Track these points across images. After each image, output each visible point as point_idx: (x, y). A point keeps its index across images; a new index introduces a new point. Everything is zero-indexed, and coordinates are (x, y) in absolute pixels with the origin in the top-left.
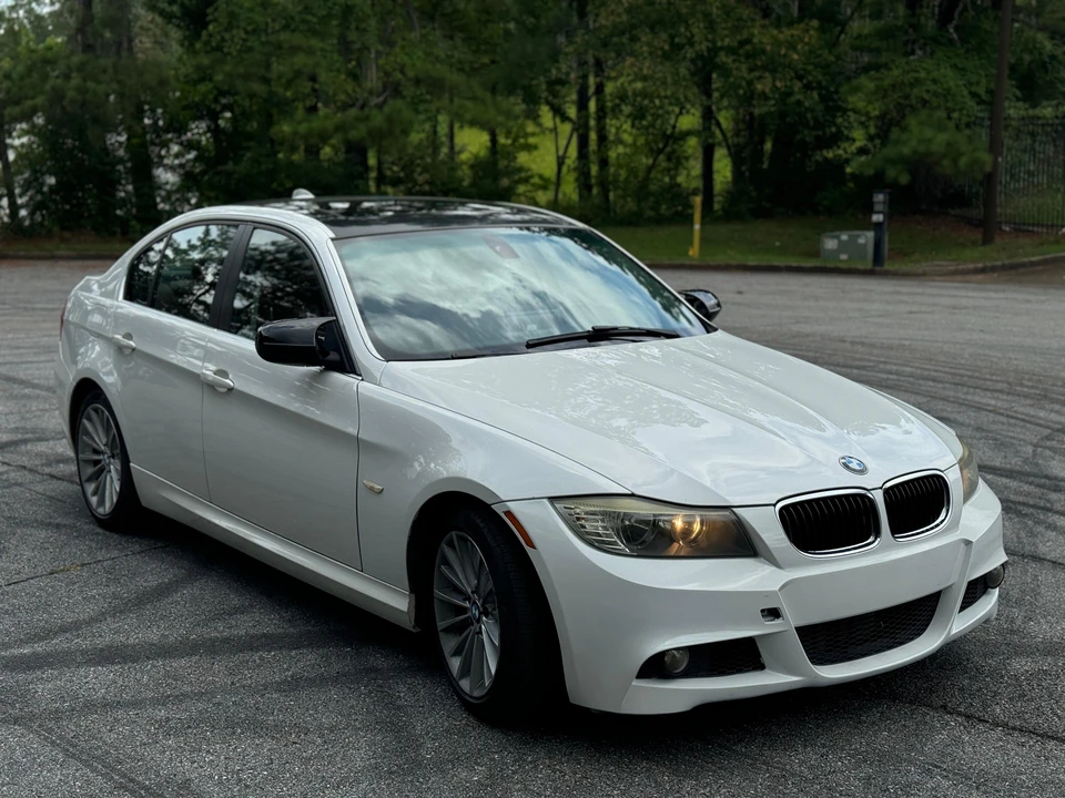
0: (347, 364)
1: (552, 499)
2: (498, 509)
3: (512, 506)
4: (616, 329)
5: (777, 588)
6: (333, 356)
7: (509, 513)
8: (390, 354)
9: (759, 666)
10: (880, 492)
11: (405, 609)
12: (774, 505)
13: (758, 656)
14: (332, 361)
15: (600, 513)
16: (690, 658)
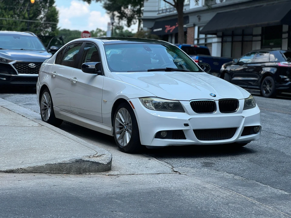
0: (102, 73)
1: (140, 98)
2: (128, 101)
3: (131, 100)
5: (188, 119)
6: (99, 71)
7: (130, 102)
8: (112, 70)
9: (185, 138)
10: (218, 101)
12: (190, 101)
13: (184, 136)
14: (99, 73)
15: (150, 101)
16: (167, 134)
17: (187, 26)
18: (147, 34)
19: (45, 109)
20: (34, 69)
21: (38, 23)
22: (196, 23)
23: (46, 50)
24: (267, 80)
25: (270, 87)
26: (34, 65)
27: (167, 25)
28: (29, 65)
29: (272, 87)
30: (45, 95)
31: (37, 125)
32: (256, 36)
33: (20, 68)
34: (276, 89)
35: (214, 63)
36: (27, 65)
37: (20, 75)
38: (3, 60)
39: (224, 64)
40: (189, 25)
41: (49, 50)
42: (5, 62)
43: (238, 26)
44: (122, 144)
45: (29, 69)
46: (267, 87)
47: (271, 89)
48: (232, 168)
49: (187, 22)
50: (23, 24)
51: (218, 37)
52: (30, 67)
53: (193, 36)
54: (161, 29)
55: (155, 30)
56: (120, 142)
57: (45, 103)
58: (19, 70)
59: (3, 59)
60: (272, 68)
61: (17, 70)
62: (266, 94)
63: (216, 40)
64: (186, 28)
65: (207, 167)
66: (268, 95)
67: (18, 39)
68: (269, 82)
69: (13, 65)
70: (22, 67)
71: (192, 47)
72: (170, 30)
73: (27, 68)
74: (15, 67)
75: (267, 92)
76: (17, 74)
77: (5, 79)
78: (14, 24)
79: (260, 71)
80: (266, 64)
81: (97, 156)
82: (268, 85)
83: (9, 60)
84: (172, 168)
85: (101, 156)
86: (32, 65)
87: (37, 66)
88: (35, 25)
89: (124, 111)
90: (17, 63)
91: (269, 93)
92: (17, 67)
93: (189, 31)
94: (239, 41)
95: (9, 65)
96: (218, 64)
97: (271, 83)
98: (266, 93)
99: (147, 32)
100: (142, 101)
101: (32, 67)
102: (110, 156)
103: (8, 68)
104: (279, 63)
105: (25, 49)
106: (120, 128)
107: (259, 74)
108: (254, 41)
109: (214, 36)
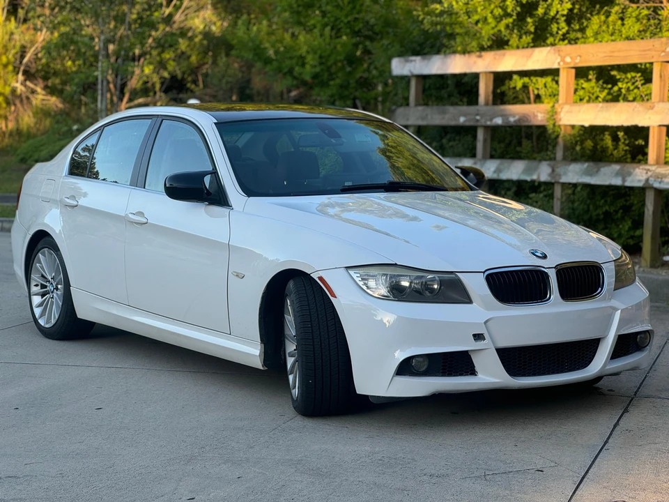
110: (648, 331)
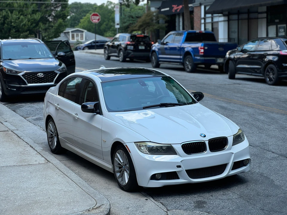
0: (101, 113)
1: (135, 142)
2: (124, 145)
3: (127, 144)
4: (167, 103)
5: (180, 161)
6: (98, 111)
7: (126, 145)
8: (110, 110)
9: (178, 178)
11: (111, 168)
12: (181, 144)
13: (178, 176)
14: (98, 112)
15: (144, 145)
16: (162, 175)
17: (193, 5)
18: (155, 14)
19: (52, 137)
20: (43, 78)
21: (48, 4)
22: (202, 3)
23: (53, 57)
24: (270, 68)
25: (273, 74)
26: (42, 74)
27: (174, 5)
28: (38, 74)
29: (275, 74)
30: (51, 124)
31: (44, 162)
32: (262, 13)
33: (29, 79)
34: (279, 76)
35: (219, 49)
36: (36, 75)
37: (29, 85)
38: (12, 72)
39: (229, 51)
40: (195, 5)
41: (57, 56)
42: (14, 73)
43: (243, 5)
44: (121, 183)
45: (38, 79)
46: (270, 75)
47: (274, 77)
48: (223, 208)
49: (193, 1)
50: (34, 5)
51: (224, 15)
52: (38, 76)
53: (199, 16)
54: (168, 9)
55: (163, 10)
56: (120, 180)
57: (51, 131)
58: (28, 80)
59: (13, 70)
60: (274, 56)
61: (27, 81)
62: (269, 82)
63: (222, 19)
64: (193, 8)
65: (199, 208)
66: (272, 82)
67: (26, 48)
68: (272, 69)
69: (23, 75)
70: (31, 77)
71: (197, 33)
72: (177, 9)
73: (36, 78)
74: (24, 78)
75: (271, 80)
76: (27, 85)
77: (15, 90)
78: (25, 6)
79: (263, 58)
80: (269, 53)
81: (96, 208)
82: (271, 73)
83: (18, 72)
84: (166, 211)
85: (99, 207)
86: (40, 74)
87: (45, 75)
88: (45, 6)
89: (122, 152)
90: (26, 74)
91: (272, 80)
92: (26, 78)
93: (196, 10)
94: (246, 19)
95: (19, 76)
96: (223, 50)
97: (274, 71)
98: (269, 80)
99: (155, 12)
100: (137, 146)
101: (41, 77)
102: (108, 207)
103: (18, 79)
104: (280, 51)
105: (33, 58)
106: (120, 168)
107: (263, 61)
108: (260, 18)
109: (220, 15)
110: (248, 159)
